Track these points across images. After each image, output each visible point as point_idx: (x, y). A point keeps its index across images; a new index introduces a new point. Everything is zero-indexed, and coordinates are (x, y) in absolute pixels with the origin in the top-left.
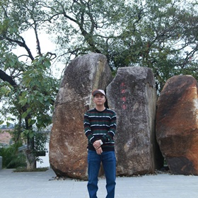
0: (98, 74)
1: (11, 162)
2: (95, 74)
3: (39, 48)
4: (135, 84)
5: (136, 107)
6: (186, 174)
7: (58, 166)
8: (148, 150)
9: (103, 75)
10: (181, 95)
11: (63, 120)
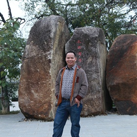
0: (58, 33)
2: (55, 33)
3: (10, 14)
4: (89, 41)
5: (89, 60)
6: (131, 114)
7: (26, 109)
8: (100, 95)
11: (29, 72)
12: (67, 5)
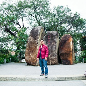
0: (41, 33)
1: (14, 60)
2: (40, 33)
3: (23, 25)
4: (53, 36)
5: (53, 43)
6: (67, 64)
7: (28, 61)
8: (56, 57)
9: (42, 33)
10: (67, 40)
11: (29, 47)
12: (45, 23)
